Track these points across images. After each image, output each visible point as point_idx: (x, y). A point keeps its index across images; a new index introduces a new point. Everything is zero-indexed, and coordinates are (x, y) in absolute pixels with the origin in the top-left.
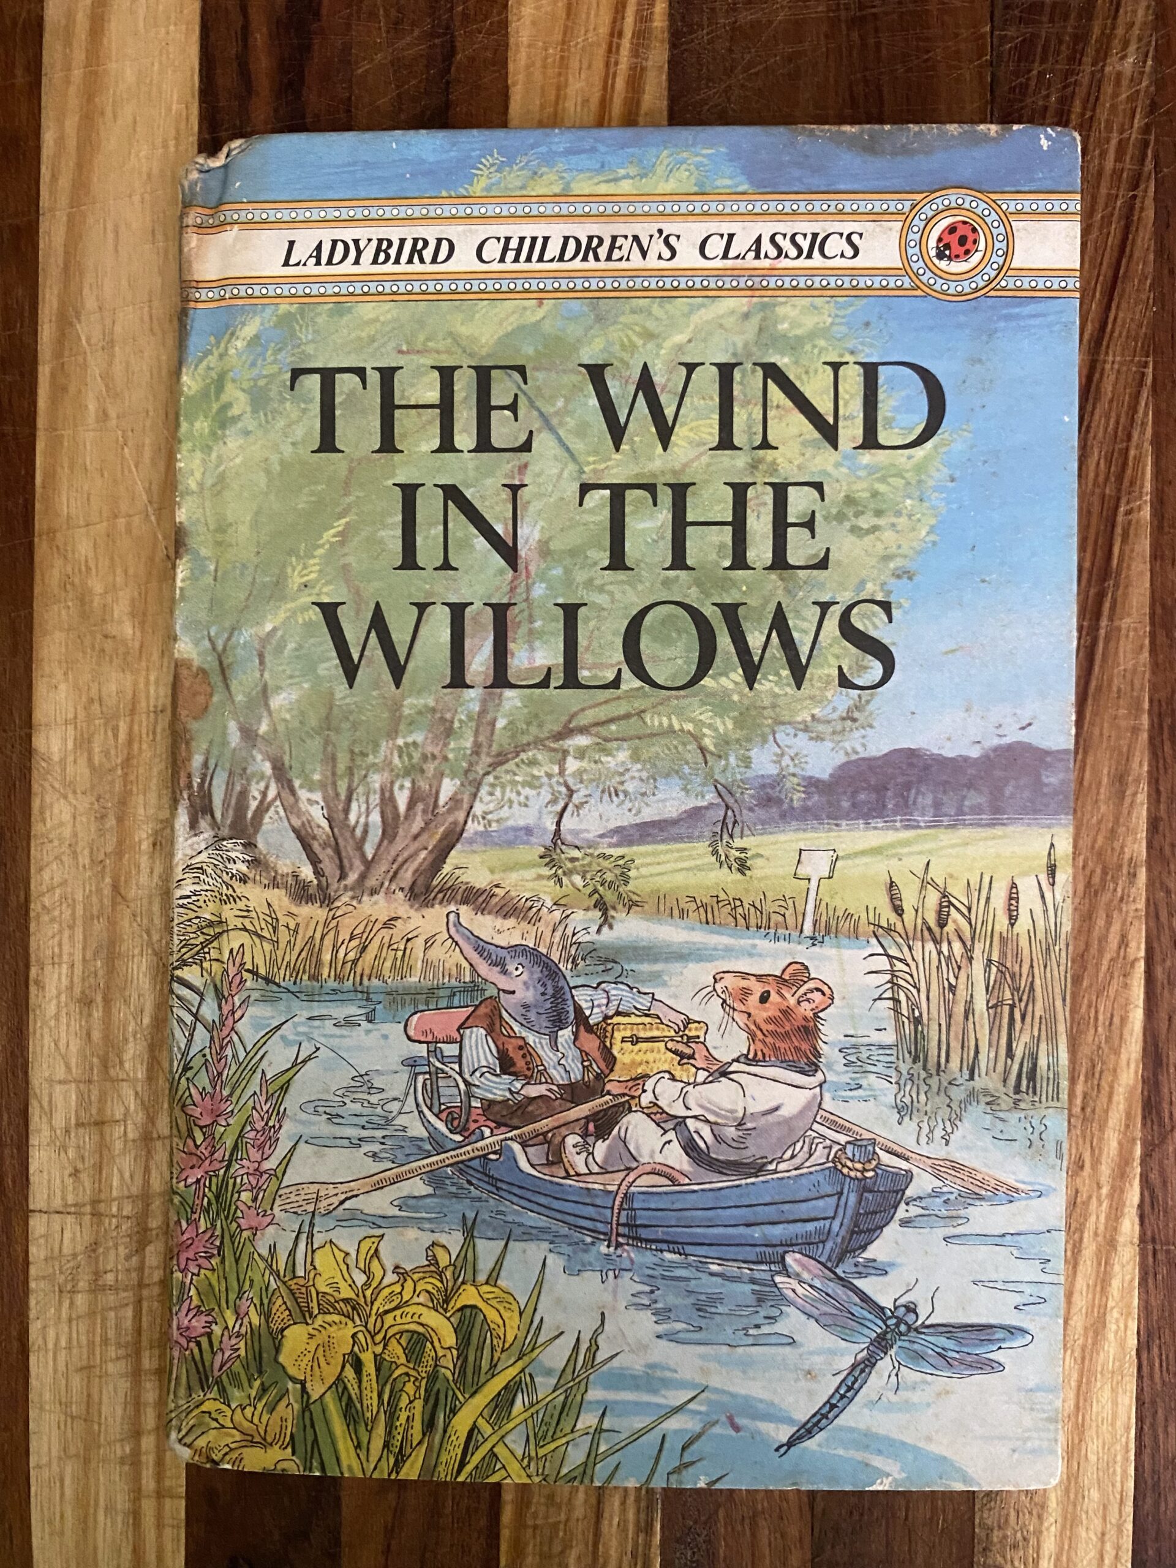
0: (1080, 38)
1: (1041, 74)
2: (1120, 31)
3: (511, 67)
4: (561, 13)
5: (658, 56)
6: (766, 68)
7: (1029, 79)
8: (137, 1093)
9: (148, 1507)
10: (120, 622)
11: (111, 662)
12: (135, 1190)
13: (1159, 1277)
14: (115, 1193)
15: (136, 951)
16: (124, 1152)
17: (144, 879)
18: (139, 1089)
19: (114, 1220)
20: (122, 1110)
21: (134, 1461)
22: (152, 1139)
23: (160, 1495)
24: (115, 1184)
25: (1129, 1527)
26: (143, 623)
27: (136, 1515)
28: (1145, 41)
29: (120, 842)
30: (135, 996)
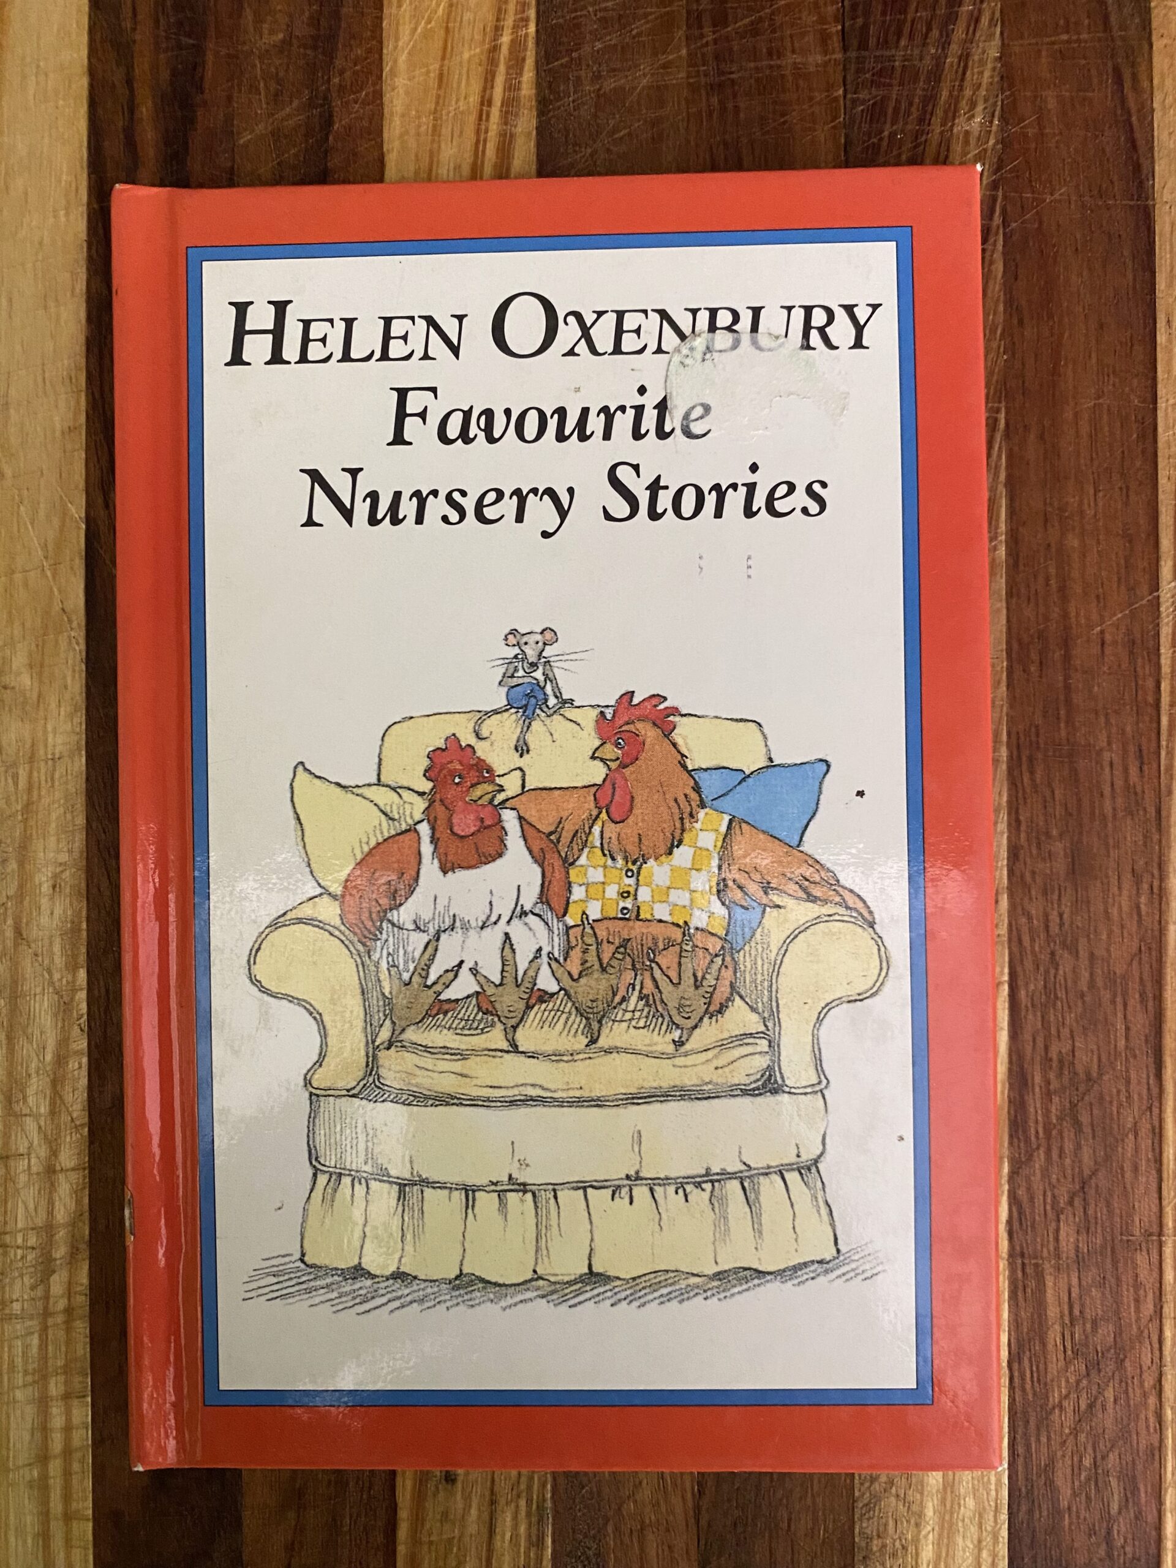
0: (930, 99)
1: (893, 135)
2: (968, 92)
3: (386, 135)
4: (433, 83)
5: (526, 123)
6: (630, 134)
7: (881, 139)
8: (40, 1127)
9: (57, 1529)
10: (18, 674)
11: (10, 710)
12: (40, 1221)
13: (1029, 1290)
14: (20, 1225)
15: (38, 990)
16: (27, 1185)
17: (44, 920)
18: (42, 1123)
19: (19, 1252)
20: (26, 1144)
21: (42, 1486)
22: (54, 1172)
23: (68, 1517)
24: (19, 1216)
25: (1005, 1533)
26: (40, 674)
27: (45, 1536)
28: (991, 101)
29: (21, 886)
30: (37, 1033)
